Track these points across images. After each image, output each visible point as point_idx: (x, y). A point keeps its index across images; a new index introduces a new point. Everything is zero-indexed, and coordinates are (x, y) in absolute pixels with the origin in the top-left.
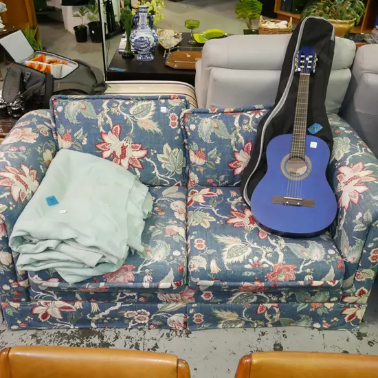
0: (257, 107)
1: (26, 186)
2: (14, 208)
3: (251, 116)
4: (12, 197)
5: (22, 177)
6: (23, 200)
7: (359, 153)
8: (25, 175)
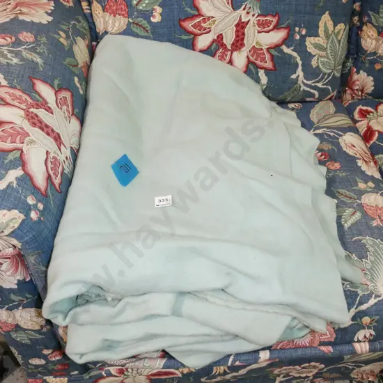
1: (57, 139)
2: (42, 213)
4: (31, 179)
5: (41, 113)
6: (57, 181)
8: (49, 110)
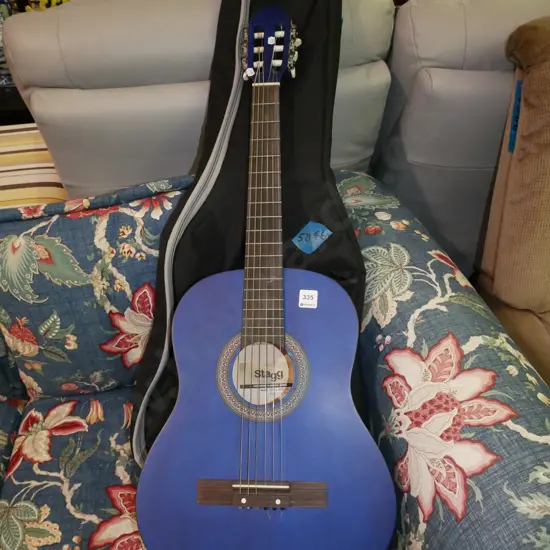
0: (153, 187)
3: (139, 215)
7: (439, 299)
